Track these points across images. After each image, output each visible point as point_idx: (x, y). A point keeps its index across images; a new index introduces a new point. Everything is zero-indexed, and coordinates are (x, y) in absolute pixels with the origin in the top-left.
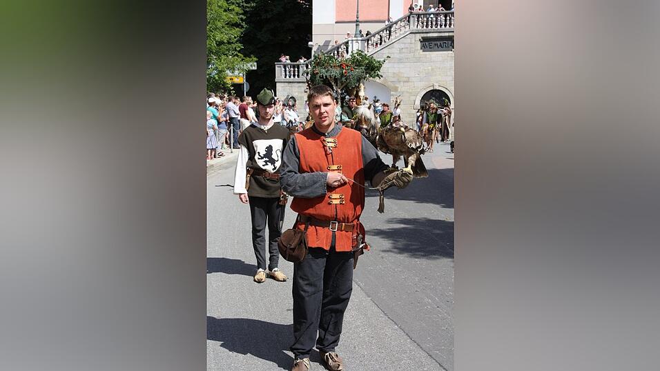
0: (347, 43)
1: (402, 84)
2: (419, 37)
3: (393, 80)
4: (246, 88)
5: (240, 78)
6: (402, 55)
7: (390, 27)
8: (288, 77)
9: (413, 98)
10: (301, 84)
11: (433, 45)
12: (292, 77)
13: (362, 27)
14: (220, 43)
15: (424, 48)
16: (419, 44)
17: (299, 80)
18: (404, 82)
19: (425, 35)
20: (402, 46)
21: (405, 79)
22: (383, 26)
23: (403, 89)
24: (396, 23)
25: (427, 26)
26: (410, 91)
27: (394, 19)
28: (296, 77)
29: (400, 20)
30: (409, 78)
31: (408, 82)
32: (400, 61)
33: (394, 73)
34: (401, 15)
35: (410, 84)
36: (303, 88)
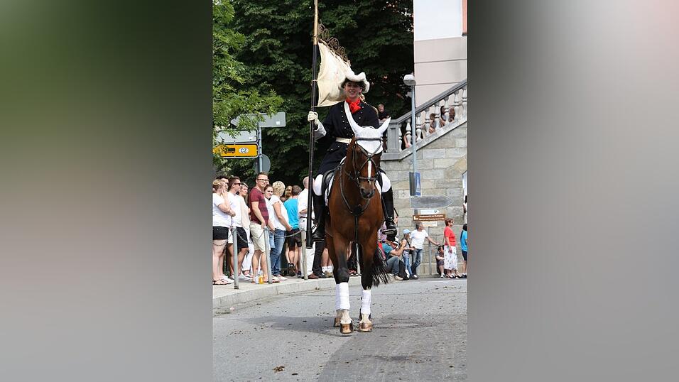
36: (395, 174)
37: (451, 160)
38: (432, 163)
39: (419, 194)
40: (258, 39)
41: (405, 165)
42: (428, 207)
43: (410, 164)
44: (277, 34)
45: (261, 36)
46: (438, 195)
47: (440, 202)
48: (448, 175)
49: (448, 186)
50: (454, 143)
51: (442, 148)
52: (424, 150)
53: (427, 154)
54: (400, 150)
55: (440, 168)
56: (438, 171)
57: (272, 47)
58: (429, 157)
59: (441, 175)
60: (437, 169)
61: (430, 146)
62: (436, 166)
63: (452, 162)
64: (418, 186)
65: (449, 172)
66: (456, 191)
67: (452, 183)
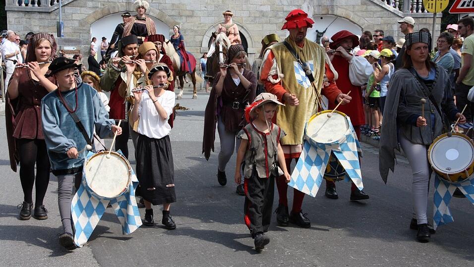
1: (184, 18)
3: (173, 13)
8: (23, 5)
9: (199, 38)
10: (43, 16)
12: (30, 5)
17: (41, 9)
18: (188, 16)
21: (188, 13)
23: (186, 26)
26: (195, 29)
28: (36, 5)
30: (193, 11)
31: (191, 17)
33: (173, 4)
35: (194, 19)
36: (47, 21)
37: (84, 15)
38: (70, 16)
39: (63, 36)
41: (53, 16)
42: (69, 45)
43: (56, 15)
46: (75, 38)
47: (76, 42)
48: (81, 24)
49: (81, 31)
50: (85, 4)
51: (77, 6)
52: (66, 7)
53: (68, 10)
54: (50, 6)
55: (77, 20)
56: (75, 21)
58: (68, 12)
59: (76, 24)
60: (74, 20)
61: (69, 5)
62: (73, 18)
63: (83, 16)
64: (62, 31)
65: (82, 23)
66: (86, 35)
67: (84, 30)
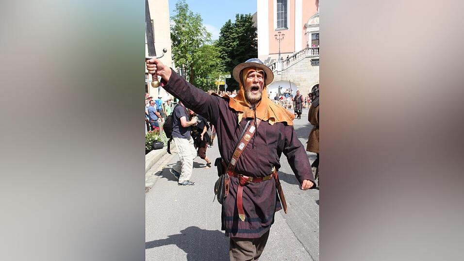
0: (275, 64)
1: (302, 82)
2: (310, 59)
3: (299, 80)
4: (226, 87)
5: (223, 83)
6: (302, 68)
7: (296, 55)
9: (308, 89)
11: (317, 63)
13: (282, 55)
14: (211, 66)
15: (313, 64)
16: (310, 62)
19: (313, 58)
20: (302, 64)
21: (304, 80)
22: (292, 55)
23: (303, 85)
24: (298, 53)
25: (314, 54)
26: (307, 85)
27: (297, 51)
29: (301, 52)
32: (301, 71)
33: (298, 77)
34: (301, 49)
35: (306, 82)
40: (222, 54)
44: (226, 53)
45: (223, 53)
57: (225, 55)
